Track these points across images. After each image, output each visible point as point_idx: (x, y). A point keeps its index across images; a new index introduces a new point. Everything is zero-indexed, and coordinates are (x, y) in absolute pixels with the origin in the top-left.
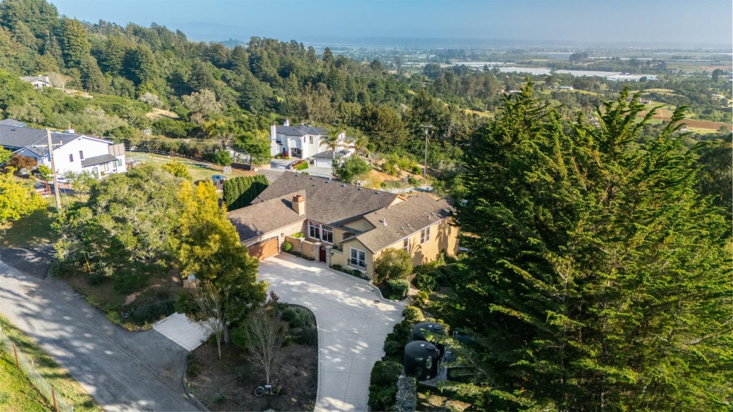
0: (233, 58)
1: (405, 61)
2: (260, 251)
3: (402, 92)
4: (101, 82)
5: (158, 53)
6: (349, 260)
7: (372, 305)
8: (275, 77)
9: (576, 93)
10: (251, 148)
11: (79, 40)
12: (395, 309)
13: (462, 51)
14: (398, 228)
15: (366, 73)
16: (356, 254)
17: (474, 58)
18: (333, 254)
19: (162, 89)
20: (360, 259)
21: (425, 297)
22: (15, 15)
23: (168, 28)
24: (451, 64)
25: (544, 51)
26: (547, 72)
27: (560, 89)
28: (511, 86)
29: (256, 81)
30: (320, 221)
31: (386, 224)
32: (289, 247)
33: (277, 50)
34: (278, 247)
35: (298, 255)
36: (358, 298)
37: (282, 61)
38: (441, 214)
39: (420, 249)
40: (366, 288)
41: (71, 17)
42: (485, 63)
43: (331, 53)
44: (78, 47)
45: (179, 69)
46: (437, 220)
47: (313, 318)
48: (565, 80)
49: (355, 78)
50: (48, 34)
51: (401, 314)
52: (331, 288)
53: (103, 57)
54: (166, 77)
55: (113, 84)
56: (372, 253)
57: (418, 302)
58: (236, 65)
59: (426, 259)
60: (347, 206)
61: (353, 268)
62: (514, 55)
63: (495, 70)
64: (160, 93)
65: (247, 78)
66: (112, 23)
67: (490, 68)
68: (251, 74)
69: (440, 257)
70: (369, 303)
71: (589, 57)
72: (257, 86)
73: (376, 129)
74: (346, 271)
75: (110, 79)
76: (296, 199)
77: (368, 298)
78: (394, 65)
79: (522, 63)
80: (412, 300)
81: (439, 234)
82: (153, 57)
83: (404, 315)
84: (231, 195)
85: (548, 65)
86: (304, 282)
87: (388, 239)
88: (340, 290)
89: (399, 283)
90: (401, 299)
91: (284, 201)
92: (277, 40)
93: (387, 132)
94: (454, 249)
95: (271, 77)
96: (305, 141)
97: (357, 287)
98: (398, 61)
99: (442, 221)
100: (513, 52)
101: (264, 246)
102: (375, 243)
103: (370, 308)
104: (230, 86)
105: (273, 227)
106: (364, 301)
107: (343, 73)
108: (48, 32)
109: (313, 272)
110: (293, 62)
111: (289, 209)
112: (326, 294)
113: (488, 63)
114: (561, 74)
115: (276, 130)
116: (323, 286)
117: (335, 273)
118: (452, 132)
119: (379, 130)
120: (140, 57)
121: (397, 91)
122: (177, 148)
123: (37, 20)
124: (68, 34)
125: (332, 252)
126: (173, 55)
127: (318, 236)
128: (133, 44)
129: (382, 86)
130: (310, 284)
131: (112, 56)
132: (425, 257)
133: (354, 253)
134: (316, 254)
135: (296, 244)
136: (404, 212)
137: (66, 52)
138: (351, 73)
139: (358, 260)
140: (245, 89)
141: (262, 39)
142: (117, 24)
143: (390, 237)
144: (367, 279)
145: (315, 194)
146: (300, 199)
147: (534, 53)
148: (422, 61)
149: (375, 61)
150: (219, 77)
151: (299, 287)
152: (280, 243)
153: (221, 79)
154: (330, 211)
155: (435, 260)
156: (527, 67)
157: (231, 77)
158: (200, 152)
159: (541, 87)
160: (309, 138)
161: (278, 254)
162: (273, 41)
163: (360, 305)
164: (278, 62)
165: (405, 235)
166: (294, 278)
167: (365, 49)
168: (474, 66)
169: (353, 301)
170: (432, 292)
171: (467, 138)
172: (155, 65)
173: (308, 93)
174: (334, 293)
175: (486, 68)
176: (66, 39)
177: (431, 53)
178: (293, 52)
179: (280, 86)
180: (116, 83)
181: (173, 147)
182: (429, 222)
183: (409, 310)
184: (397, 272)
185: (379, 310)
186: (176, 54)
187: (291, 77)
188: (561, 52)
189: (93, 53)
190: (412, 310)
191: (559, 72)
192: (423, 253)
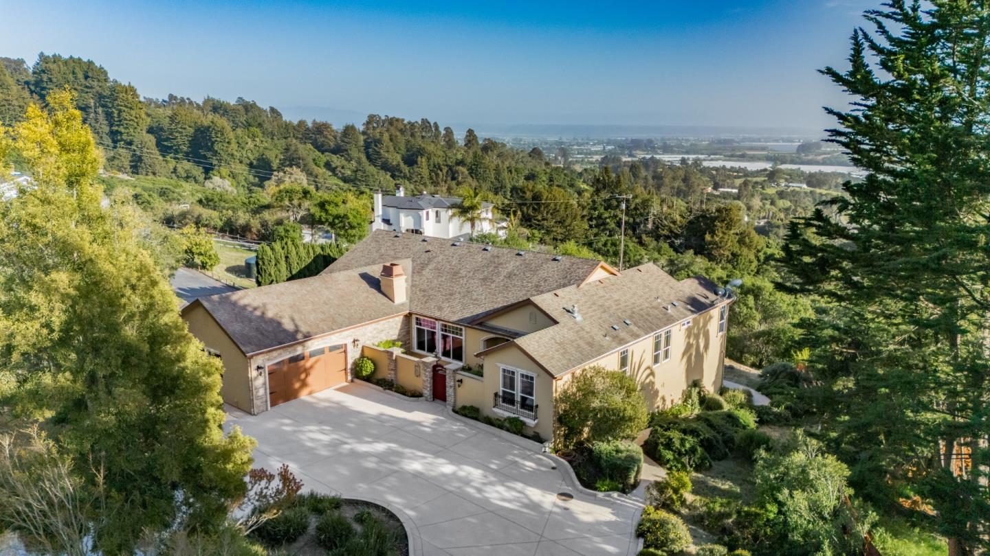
0: (343, 141)
1: (573, 154)
2: (303, 376)
3: (572, 186)
4: (158, 168)
5: (239, 131)
6: (496, 395)
7: (555, 505)
8: (398, 165)
9: (811, 192)
10: (337, 221)
11: (133, 112)
12: (613, 518)
13: (650, 141)
14: (606, 326)
15: (522, 162)
16: (512, 380)
17: (667, 149)
18: (461, 381)
19: (241, 178)
20: (523, 392)
21: (684, 485)
22: (50, 80)
23: (258, 104)
24: (635, 157)
25: (760, 142)
26: (768, 166)
27: (789, 187)
28: (721, 183)
29: (371, 169)
30: (437, 314)
31: (579, 318)
32: (368, 368)
33: (402, 132)
34: (345, 369)
35: (388, 385)
36: (519, 486)
37: (409, 146)
38: (692, 305)
39: (651, 377)
40: (538, 462)
41: (125, 83)
42: (681, 156)
43: (475, 137)
44: (131, 123)
45: (267, 153)
46: (686, 316)
47: (403, 537)
48: (792, 176)
49: (508, 168)
50: (92, 104)
51: (632, 529)
52: (457, 460)
53: (164, 135)
54: (248, 162)
55: (175, 170)
56: (553, 377)
57: (671, 498)
58: (347, 150)
59: (664, 399)
60: (493, 286)
61: (507, 414)
62: (719, 146)
63: (697, 163)
64: (238, 183)
65: (359, 162)
66: (185, 98)
67: (690, 162)
68: (364, 159)
69: (690, 397)
70: (549, 500)
71: (823, 149)
72: (372, 175)
73: (539, 217)
74: (489, 421)
75: (172, 164)
76: (388, 271)
77: (545, 488)
78: (560, 158)
79: (732, 156)
80: (655, 493)
81: (689, 346)
82: (231, 135)
83: (640, 534)
84: (270, 275)
85: (768, 159)
86: (393, 445)
87: (587, 347)
88: (477, 466)
89: (618, 451)
90: (626, 489)
91: (365, 277)
92: (403, 120)
93: (556, 222)
94: (715, 383)
95: (393, 166)
96: (428, 219)
97: (517, 459)
98: (564, 153)
99: (694, 319)
100: (720, 142)
101: (311, 367)
102: (557, 356)
103: (551, 512)
104: (335, 175)
105: (335, 324)
106: (535, 494)
107: (491, 160)
108: (92, 102)
109: (419, 424)
110: (423, 145)
111: (374, 291)
112: (444, 475)
113: (686, 156)
114: (787, 169)
115: (383, 202)
116: (437, 454)
117: (466, 424)
118: (654, 223)
119: (543, 220)
120: (213, 135)
121: (565, 185)
122: (220, 224)
123: (79, 88)
124: (118, 105)
125: (459, 377)
126: (260, 135)
127: (432, 349)
128: (207, 119)
129: (544, 178)
130: (407, 451)
131: (177, 135)
132: (660, 395)
133: (509, 380)
134: (424, 382)
135: (384, 362)
136: (616, 296)
137: (115, 128)
138: (503, 162)
139: (518, 394)
140: (356, 178)
141: (383, 118)
142: (192, 99)
143: (590, 344)
144: (539, 439)
145: (431, 266)
146: (396, 270)
147: (747, 144)
148: (596, 153)
149: (534, 149)
150: (322, 164)
151: (382, 457)
152: (350, 362)
153: (325, 166)
154: (458, 296)
155: (680, 402)
156: (739, 161)
157: (338, 164)
158: (254, 230)
159: (761, 184)
160: (435, 214)
161: (346, 384)
162: (397, 120)
163: (526, 506)
164: (402, 146)
165: (622, 341)
166: (369, 435)
167: (521, 140)
168: (667, 159)
169: (508, 494)
170: (694, 474)
171: (679, 231)
172: (234, 146)
173: (442, 180)
174: (462, 474)
175: (683, 161)
176: (116, 112)
177: (609, 143)
178: (424, 134)
179: (405, 177)
180: (179, 169)
181: (212, 223)
182: (670, 320)
183: (654, 522)
184: (611, 423)
185: (576, 520)
186: (263, 133)
187: (419, 163)
188: (783, 141)
189: (150, 131)
190: (663, 523)
191: (783, 167)
192: (657, 386)
